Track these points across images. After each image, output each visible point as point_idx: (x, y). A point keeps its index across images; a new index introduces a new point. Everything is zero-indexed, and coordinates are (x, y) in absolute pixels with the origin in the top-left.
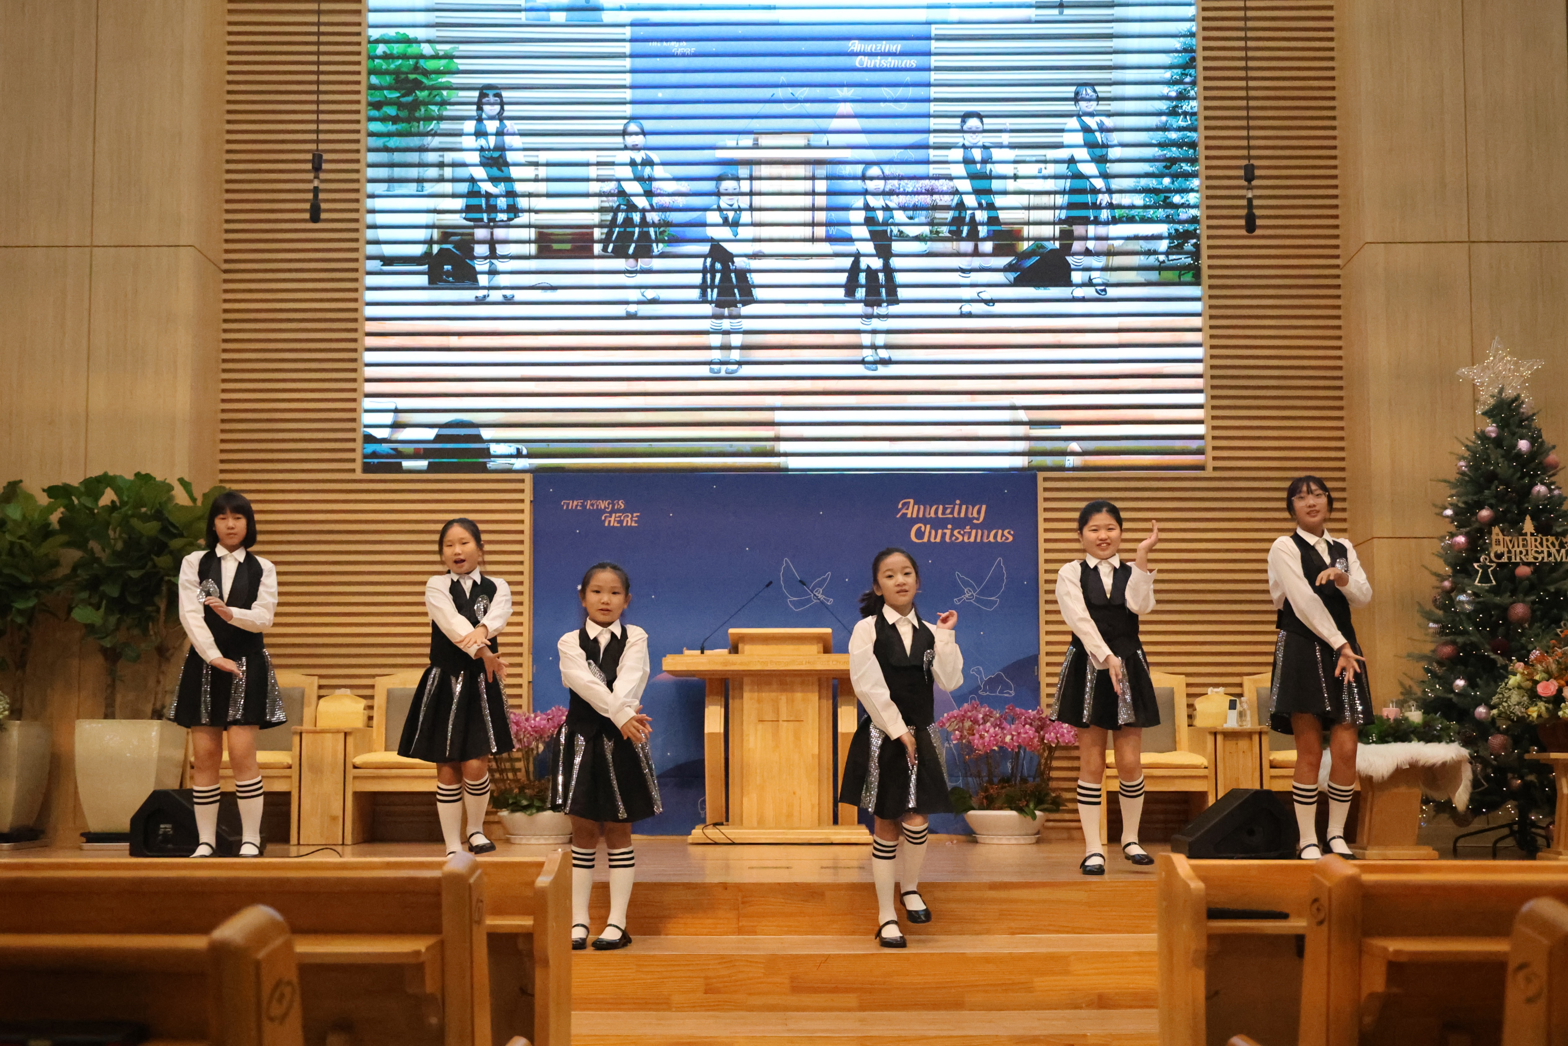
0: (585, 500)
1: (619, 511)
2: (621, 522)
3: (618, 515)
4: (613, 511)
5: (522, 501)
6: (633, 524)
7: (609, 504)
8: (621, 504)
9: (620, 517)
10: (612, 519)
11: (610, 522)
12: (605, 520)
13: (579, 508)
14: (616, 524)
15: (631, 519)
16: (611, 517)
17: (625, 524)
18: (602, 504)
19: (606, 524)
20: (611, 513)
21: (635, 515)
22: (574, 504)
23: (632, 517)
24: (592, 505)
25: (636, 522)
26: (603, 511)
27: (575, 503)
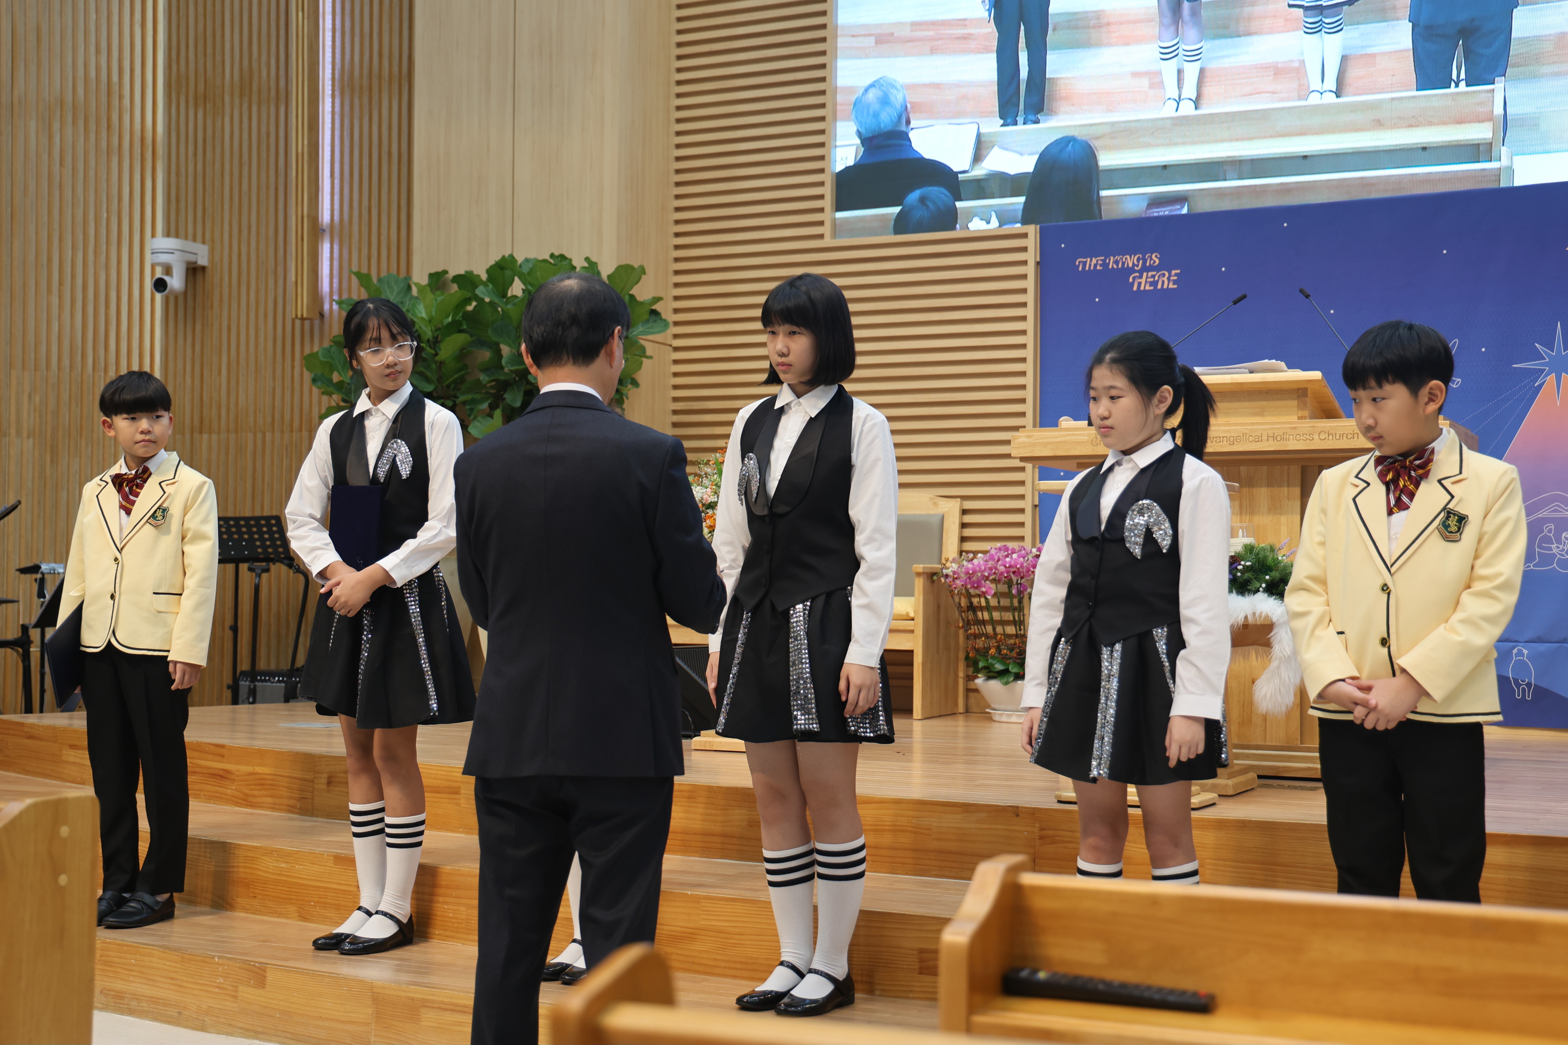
0: (1107, 256)
1: (1151, 268)
2: (1154, 284)
3: (1150, 274)
4: (1145, 269)
5: (1024, 263)
6: (1171, 286)
7: (1138, 260)
8: (1155, 259)
9: (1153, 276)
10: (1143, 281)
11: (1140, 284)
12: (1133, 283)
13: (1098, 268)
14: (1148, 288)
15: (1169, 279)
16: (1141, 277)
17: (1159, 287)
18: (1130, 261)
19: (1135, 288)
20: (1141, 272)
21: (1173, 272)
22: (1093, 263)
23: (1170, 276)
24: (1117, 262)
25: (1175, 282)
26: (1132, 270)
27: (1094, 261)
